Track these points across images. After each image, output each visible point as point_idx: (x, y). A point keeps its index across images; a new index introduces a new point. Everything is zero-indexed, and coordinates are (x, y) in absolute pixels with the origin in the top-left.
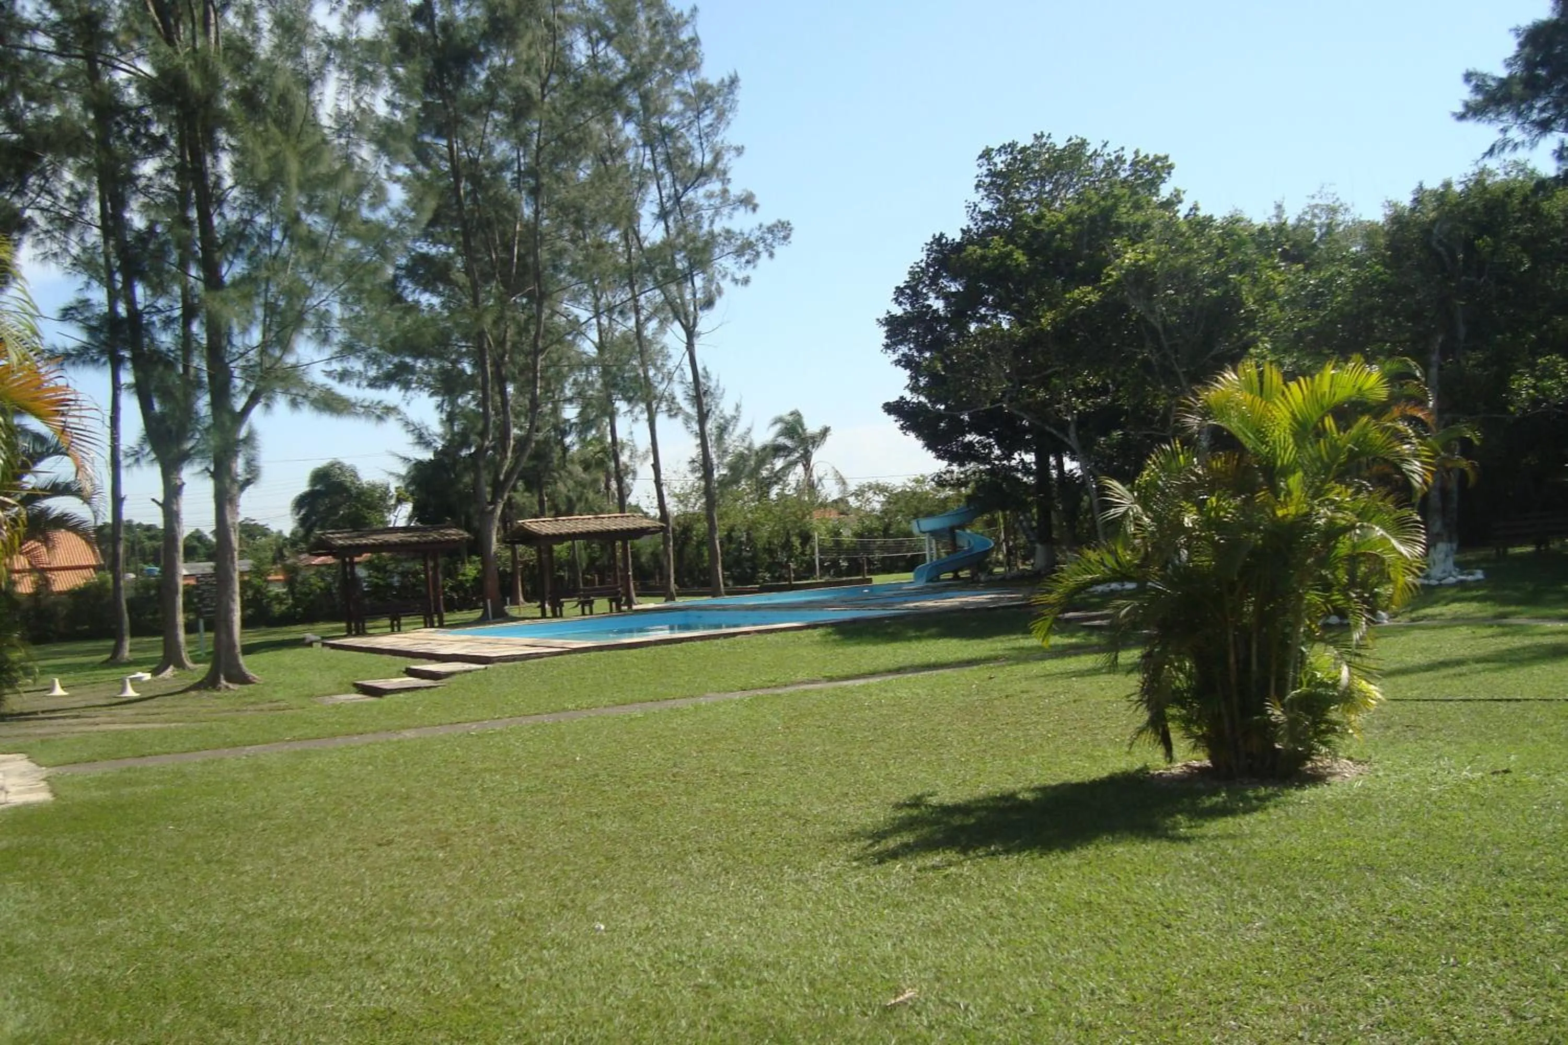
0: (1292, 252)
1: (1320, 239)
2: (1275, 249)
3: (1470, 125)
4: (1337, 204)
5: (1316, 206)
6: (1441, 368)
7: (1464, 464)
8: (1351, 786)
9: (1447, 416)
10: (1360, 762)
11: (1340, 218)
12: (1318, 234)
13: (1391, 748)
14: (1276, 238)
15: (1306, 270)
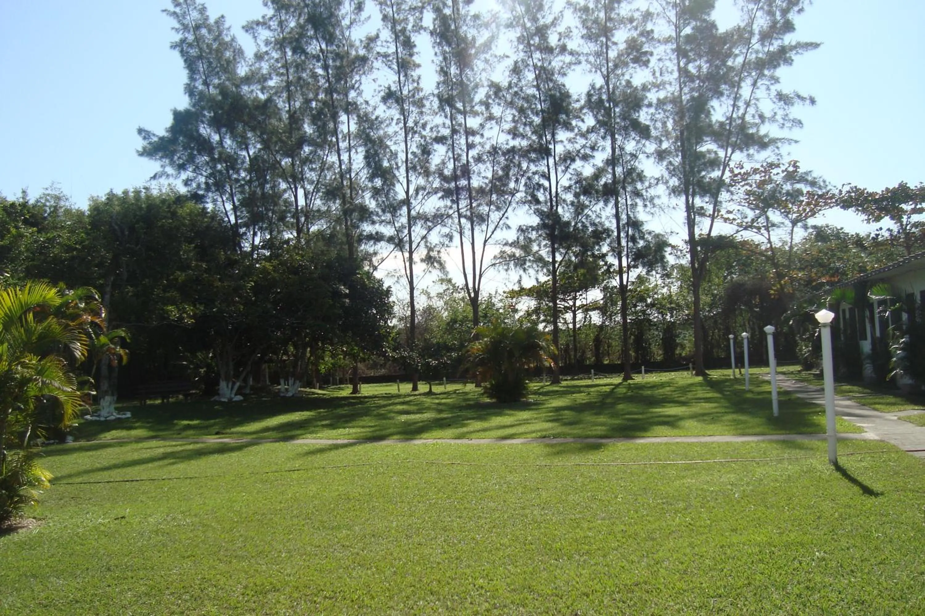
0: (31, 220)
1: (49, 215)
2: (20, 217)
3: (145, 160)
4: (62, 195)
5: (48, 195)
6: (112, 295)
7: (122, 352)
8: (31, 533)
9: (114, 323)
10: (40, 519)
11: (62, 203)
12: (48, 211)
13: (61, 510)
14: (21, 211)
15: (39, 232)
